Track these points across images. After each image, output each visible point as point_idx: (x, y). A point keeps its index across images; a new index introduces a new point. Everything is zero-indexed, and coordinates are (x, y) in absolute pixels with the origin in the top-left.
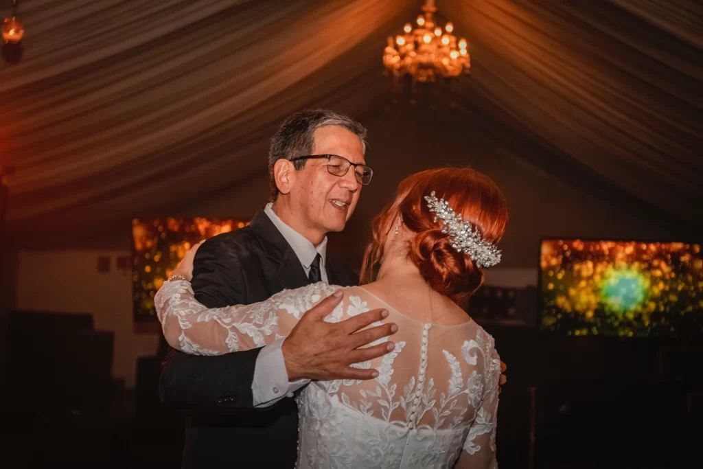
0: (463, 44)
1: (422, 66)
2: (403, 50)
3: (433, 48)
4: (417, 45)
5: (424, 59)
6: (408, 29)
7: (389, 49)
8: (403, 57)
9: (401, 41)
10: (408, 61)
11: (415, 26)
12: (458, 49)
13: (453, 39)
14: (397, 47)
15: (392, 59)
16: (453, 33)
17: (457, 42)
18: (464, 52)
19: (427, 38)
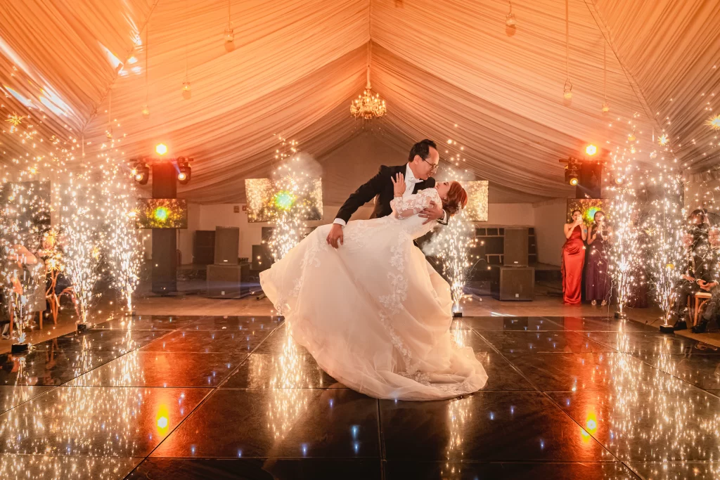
0: (383, 102)
1: (366, 113)
2: (358, 106)
3: (371, 104)
4: (364, 103)
5: (368, 109)
6: (360, 97)
7: (352, 106)
8: (358, 109)
9: (357, 101)
10: (361, 110)
11: (363, 95)
12: (381, 105)
13: (379, 100)
14: (355, 105)
15: (353, 110)
16: (379, 98)
17: (381, 102)
18: (384, 106)
19: (368, 100)
